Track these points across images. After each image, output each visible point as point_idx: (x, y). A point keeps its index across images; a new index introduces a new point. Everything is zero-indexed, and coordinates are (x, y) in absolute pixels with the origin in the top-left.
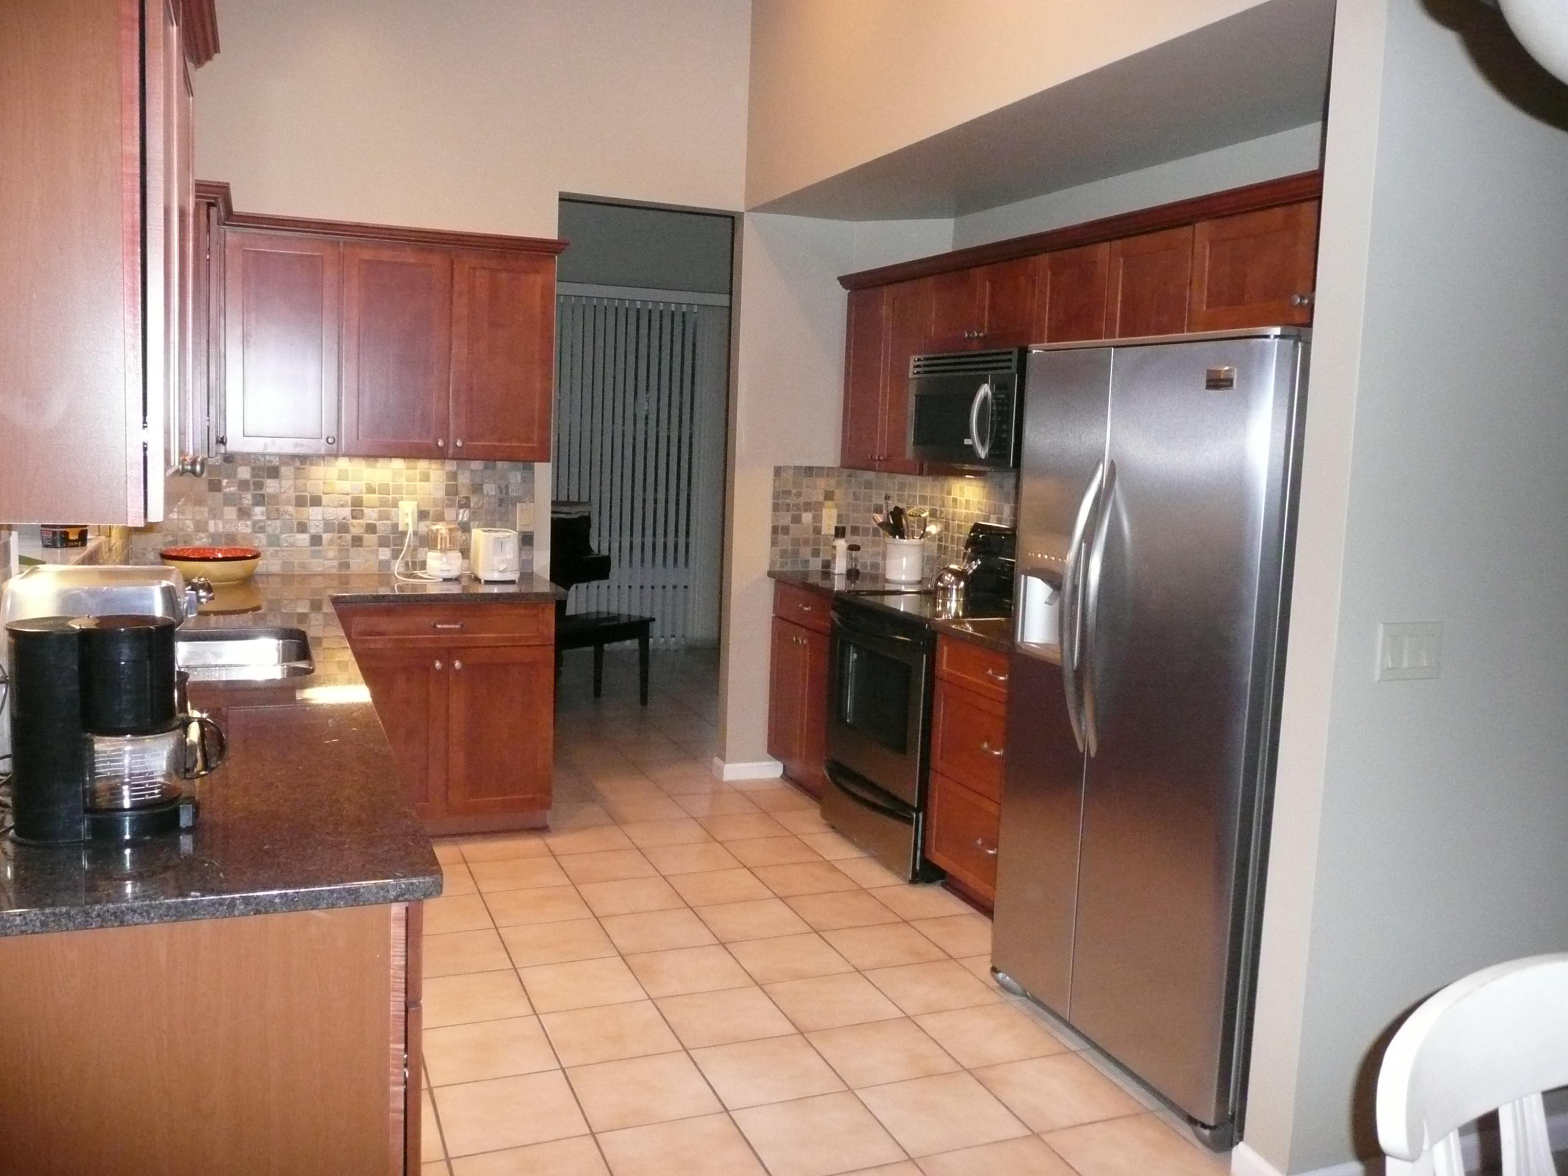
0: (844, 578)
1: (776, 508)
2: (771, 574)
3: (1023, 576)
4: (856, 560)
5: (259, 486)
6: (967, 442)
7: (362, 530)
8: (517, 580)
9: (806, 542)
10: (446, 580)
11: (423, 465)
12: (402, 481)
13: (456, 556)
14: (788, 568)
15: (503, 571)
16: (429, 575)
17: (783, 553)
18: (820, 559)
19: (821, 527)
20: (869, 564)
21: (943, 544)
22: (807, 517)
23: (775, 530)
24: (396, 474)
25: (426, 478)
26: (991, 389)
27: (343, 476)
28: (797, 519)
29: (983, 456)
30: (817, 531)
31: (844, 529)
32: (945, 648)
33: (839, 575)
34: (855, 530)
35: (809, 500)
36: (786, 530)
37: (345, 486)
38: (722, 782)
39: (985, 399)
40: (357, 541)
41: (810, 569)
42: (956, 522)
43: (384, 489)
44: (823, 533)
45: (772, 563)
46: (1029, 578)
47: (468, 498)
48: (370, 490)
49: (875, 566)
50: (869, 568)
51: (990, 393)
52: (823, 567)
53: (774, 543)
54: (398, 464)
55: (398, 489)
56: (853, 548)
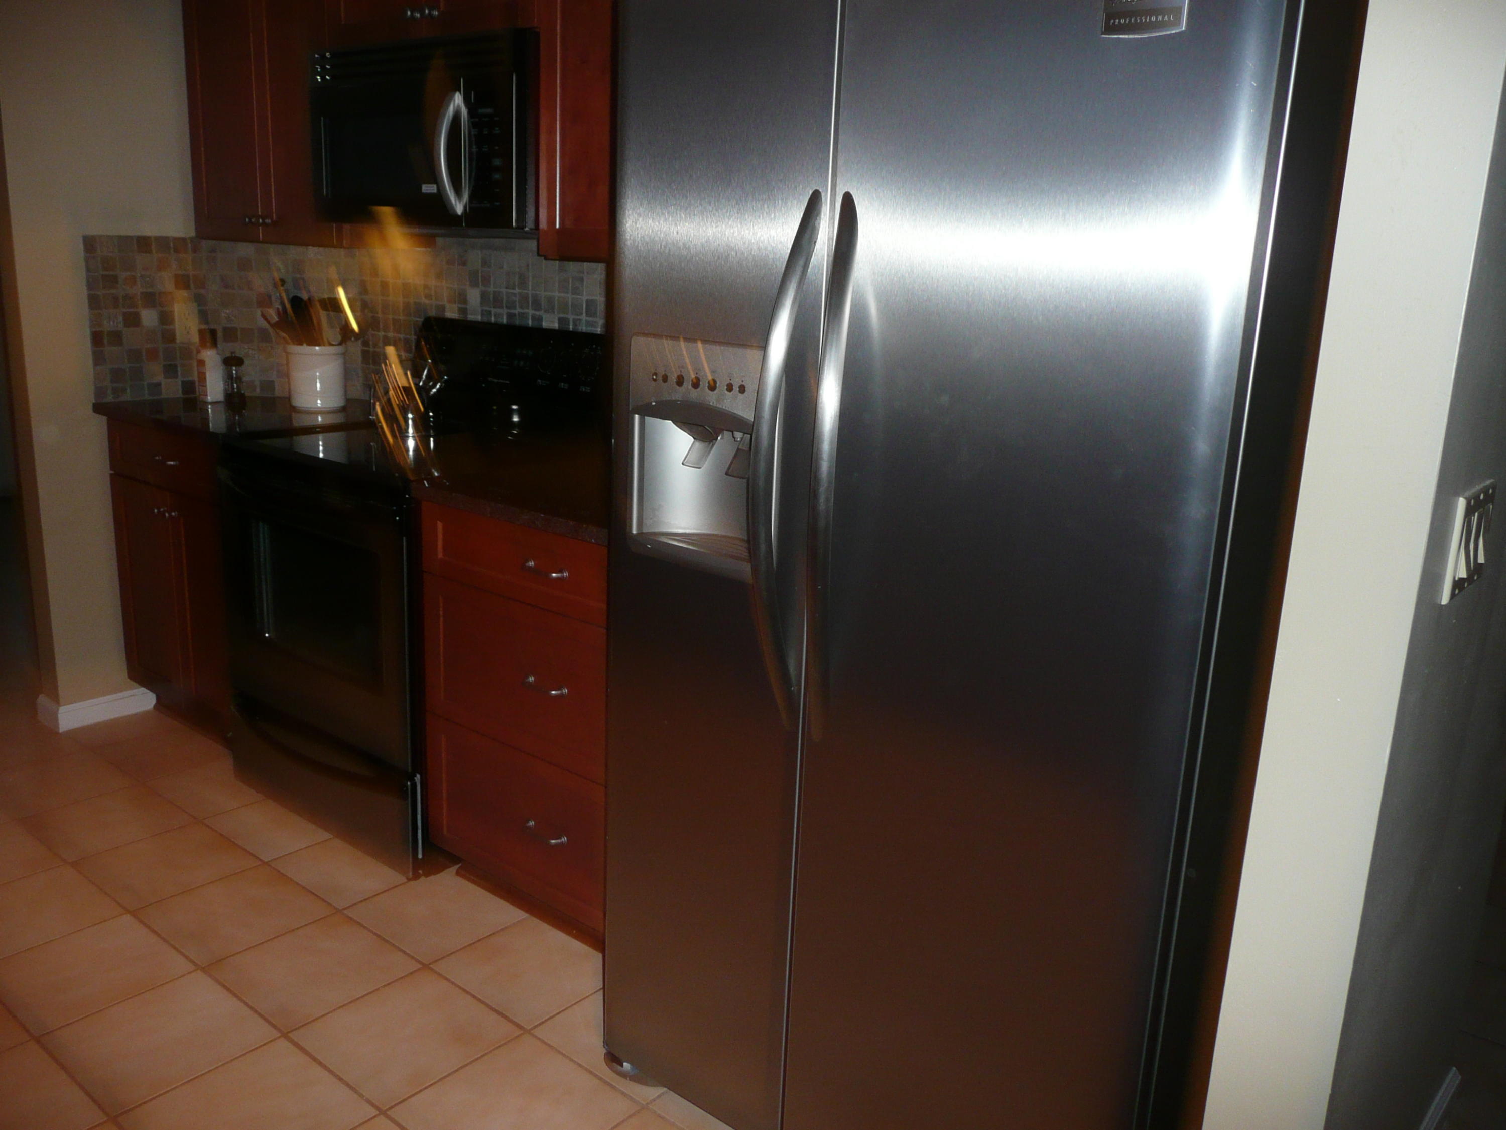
0: (221, 408)
1: (94, 302)
2: (99, 408)
3: (637, 417)
4: (239, 379)
6: (428, 189)
9: (152, 354)
14: (127, 397)
17: (117, 375)
18: (179, 381)
19: (174, 330)
20: (257, 383)
21: (371, 349)
22: (149, 318)
23: (97, 338)
26: (466, 100)
28: (133, 320)
29: (459, 209)
30: (170, 337)
31: (213, 333)
32: (440, 525)
33: (212, 403)
34: (230, 334)
35: (150, 290)
36: (117, 337)
38: (58, 733)
39: (457, 116)
41: (164, 396)
42: (390, 317)
44: (178, 341)
45: (99, 392)
46: (648, 419)
49: (268, 385)
50: (258, 390)
51: (464, 111)
52: (185, 392)
53: (99, 358)
56: (231, 361)
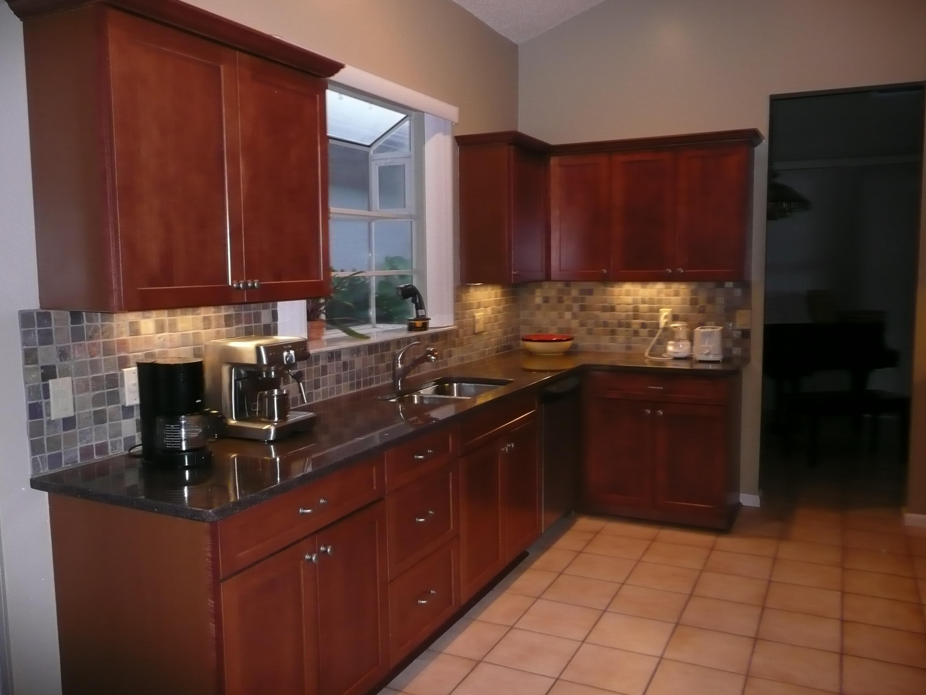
5: (583, 300)
7: (639, 326)
8: (721, 361)
10: (676, 359)
11: (675, 286)
12: (663, 297)
13: (687, 344)
15: (708, 354)
16: (669, 355)
24: (659, 292)
25: (677, 294)
27: (628, 294)
37: (629, 299)
40: (636, 333)
43: (651, 301)
47: (703, 306)
48: (644, 302)
54: (660, 286)
55: (660, 301)
